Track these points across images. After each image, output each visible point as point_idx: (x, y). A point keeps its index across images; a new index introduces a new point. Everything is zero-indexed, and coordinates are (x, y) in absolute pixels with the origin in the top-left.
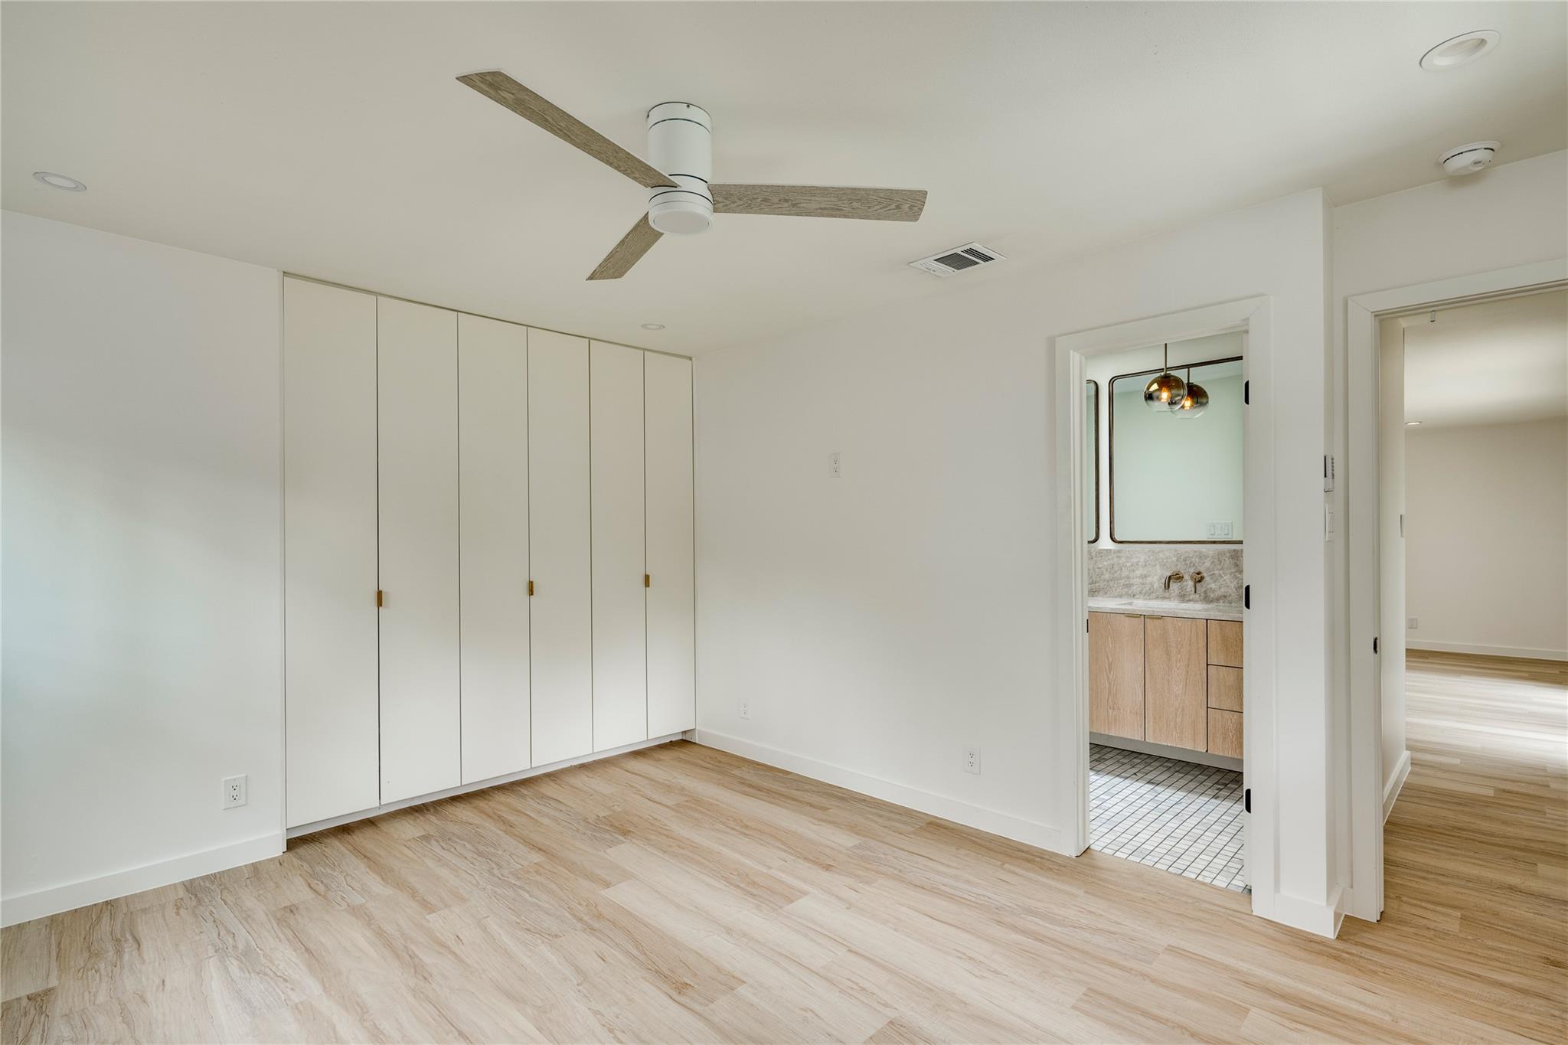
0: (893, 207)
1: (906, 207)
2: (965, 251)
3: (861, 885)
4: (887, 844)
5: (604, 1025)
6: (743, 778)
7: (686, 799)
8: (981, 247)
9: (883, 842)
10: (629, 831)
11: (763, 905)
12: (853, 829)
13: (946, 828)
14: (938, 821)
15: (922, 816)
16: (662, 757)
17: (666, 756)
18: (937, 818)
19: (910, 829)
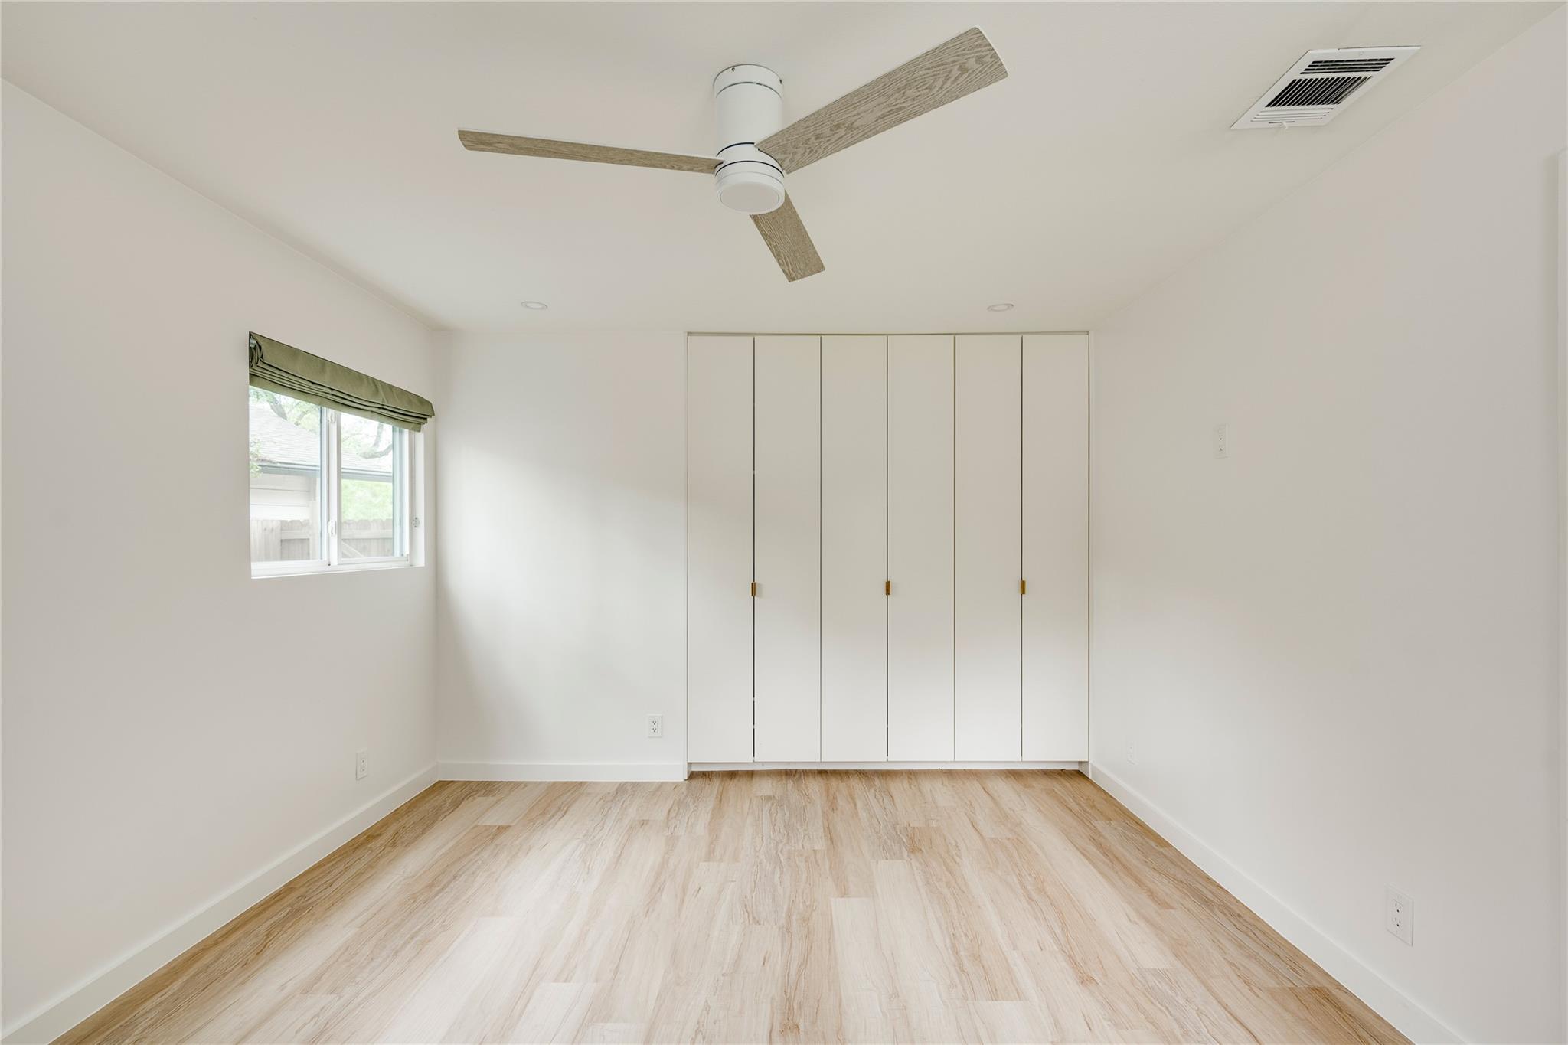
0: (956, 72)
1: (972, 63)
2: (1307, 71)
3: (1105, 1023)
4: (1209, 989)
5: (698, 1023)
6: (1100, 834)
7: (1010, 836)
8: (1335, 50)
9: (1204, 983)
10: (921, 850)
11: (959, 986)
12: (1178, 948)
13: (1339, 1008)
14: (1335, 992)
15: (1313, 972)
16: (1034, 785)
17: (1040, 784)
18: (1339, 987)
19: (1272, 983)
